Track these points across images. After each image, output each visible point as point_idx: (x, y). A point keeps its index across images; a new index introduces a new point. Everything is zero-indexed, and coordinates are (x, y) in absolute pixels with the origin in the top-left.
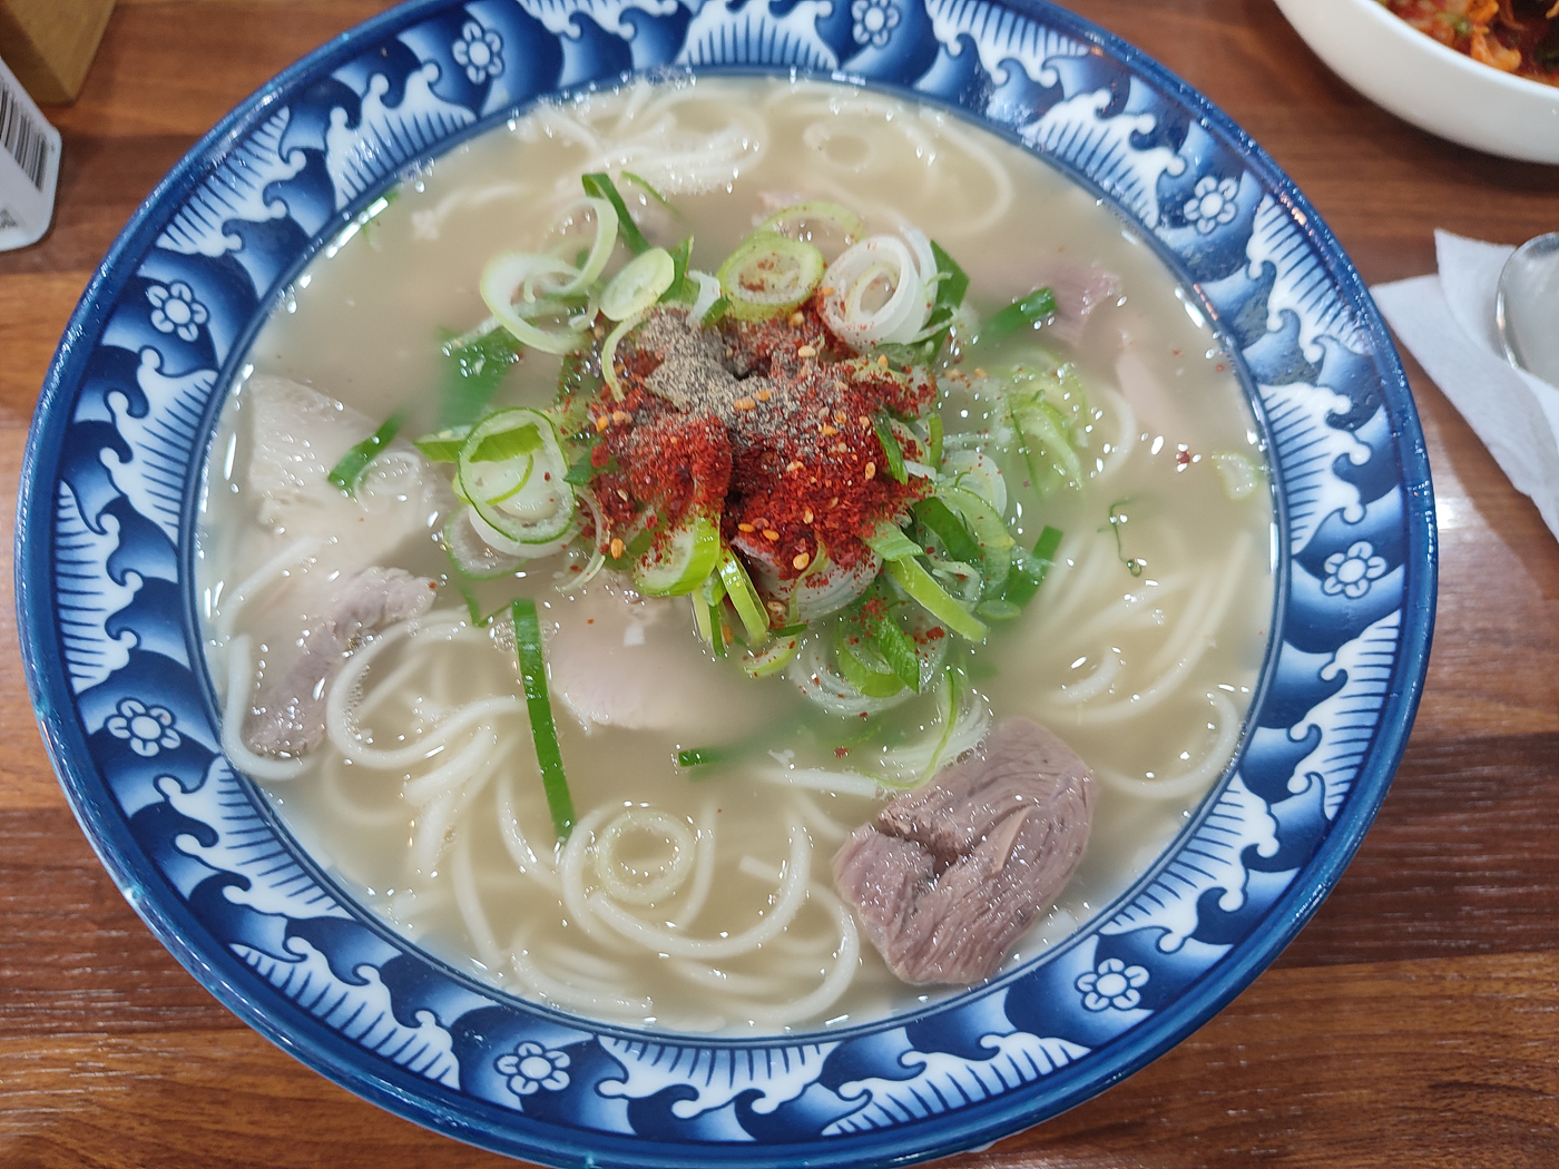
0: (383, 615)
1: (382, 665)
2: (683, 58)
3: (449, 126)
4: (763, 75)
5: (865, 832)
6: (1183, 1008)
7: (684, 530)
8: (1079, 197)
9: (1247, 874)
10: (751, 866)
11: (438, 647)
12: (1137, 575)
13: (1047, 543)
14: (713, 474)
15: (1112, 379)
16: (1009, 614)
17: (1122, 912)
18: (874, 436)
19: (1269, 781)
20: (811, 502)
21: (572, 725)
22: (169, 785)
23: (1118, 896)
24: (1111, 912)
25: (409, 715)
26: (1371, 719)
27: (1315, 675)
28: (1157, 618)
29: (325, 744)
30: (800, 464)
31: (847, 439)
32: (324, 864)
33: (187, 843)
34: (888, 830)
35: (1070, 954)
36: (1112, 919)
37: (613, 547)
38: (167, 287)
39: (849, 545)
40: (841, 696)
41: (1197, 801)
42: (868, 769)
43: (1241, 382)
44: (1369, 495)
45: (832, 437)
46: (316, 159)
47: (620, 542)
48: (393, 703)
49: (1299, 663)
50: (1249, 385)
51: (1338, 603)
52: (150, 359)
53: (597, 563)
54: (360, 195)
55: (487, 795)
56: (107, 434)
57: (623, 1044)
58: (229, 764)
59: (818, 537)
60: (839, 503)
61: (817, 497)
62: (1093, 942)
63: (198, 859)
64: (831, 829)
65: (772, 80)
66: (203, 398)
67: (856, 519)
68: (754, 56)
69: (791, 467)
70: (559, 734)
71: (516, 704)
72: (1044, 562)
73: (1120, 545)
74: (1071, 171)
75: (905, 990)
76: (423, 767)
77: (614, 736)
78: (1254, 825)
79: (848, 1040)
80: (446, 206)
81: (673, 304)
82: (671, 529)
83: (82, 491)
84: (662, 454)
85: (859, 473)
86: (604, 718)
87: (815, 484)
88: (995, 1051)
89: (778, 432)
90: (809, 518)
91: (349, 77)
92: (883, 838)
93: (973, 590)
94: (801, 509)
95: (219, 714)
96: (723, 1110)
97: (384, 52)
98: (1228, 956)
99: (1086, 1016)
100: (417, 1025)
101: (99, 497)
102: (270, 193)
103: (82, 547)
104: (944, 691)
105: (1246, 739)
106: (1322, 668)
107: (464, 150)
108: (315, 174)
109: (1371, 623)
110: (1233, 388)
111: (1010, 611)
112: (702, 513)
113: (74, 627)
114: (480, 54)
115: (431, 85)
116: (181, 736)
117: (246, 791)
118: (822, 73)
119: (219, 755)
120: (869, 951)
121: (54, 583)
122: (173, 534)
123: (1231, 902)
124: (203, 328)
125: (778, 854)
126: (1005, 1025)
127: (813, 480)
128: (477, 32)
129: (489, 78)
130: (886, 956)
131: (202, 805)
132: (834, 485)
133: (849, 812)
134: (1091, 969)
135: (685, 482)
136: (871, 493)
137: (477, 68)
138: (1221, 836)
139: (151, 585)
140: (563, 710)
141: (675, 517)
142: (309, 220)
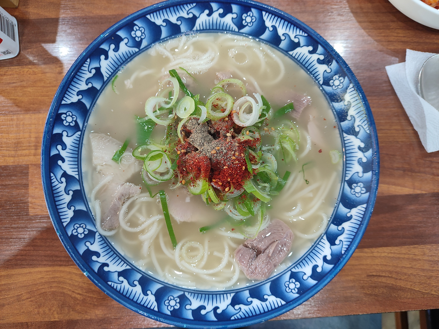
0: (129, 195)
1: (130, 207)
2: (195, 29)
3: (132, 54)
4: (218, 32)
5: (241, 246)
6: (306, 295)
7: (199, 181)
8: (302, 73)
9: (324, 263)
10: (216, 254)
11: (142, 202)
12: (307, 184)
13: (286, 176)
14: (206, 171)
15: (306, 129)
16: (277, 194)
17: (296, 266)
18: (244, 159)
19: (332, 239)
20: (229, 176)
21: (175, 221)
22: (88, 244)
23: (296, 261)
24: (294, 265)
25: (138, 219)
26: (355, 230)
27: (345, 214)
28: (311, 195)
29: (119, 226)
30: (227, 167)
31: (238, 160)
32: (122, 254)
33: (94, 258)
34: (246, 246)
35: (284, 275)
36: (294, 267)
37: (183, 182)
38: (66, 114)
39: (239, 186)
40: (236, 215)
41: (316, 240)
42: (242, 232)
43: (339, 131)
44: (365, 171)
45: (235, 160)
46: (98, 70)
47: (184, 181)
48: (134, 216)
49: (343, 210)
50: (341, 132)
51: (353, 197)
52: (65, 134)
53: (179, 184)
54: (110, 76)
55: (157, 238)
56: (59, 157)
57: (190, 294)
58: (99, 234)
59: (231, 184)
60: (236, 176)
61: (231, 175)
62: (289, 273)
63: (97, 261)
64: (234, 245)
65: (220, 34)
66: (78, 139)
67: (240, 180)
68: (215, 28)
69: (225, 167)
70: (172, 224)
71: (162, 217)
72: (285, 181)
73: (304, 176)
74: (301, 65)
75: (249, 281)
76: (142, 232)
77: (185, 224)
78: (327, 250)
79: (237, 293)
80: (133, 77)
81: (195, 116)
82: (196, 180)
83: (55, 173)
84: (193, 163)
85: (241, 169)
86: (182, 220)
87: (230, 172)
88: (267, 299)
89: (222, 159)
90: (229, 180)
91: (104, 46)
92: (245, 248)
93: (268, 189)
94: (227, 178)
95: (95, 220)
96: (211, 312)
97: (113, 38)
98: (316, 284)
99: (286, 294)
100: (148, 295)
101: (59, 174)
102: (87, 82)
103: (58, 188)
104: (260, 214)
105: (328, 226)
106: (347, 213)
107: (136, 59)
108: (98, 73)
109: (360, 205)
110: (337, 131)
111: (276, 193)
112: (204, 179)
113: (61, 210)
114: (139, 34)
115: (126, 44)
116: (88, 230)
117: (104, 240)
118: (233, 32)
119: (97, 232)
120: (242, 272)
121: (54, 200)
122: (77, 177)
123: (319, 270)
124: (76, 121)
125: (222, 251)
126: (269, 293)
127: (230, 171)
128: (138, 28)
129: (142, 39)
130: (245, 274)
131: (95, 247)
132: (235, 172)
133: (238, 242)
134: (288, 281)
135: (199, 170)
136: (244, 174)
137: (138, 37)
138: (320, 251)
139: (75, 192)
140: (173, 218)
141: (197, 177)
142: (98, 86)
